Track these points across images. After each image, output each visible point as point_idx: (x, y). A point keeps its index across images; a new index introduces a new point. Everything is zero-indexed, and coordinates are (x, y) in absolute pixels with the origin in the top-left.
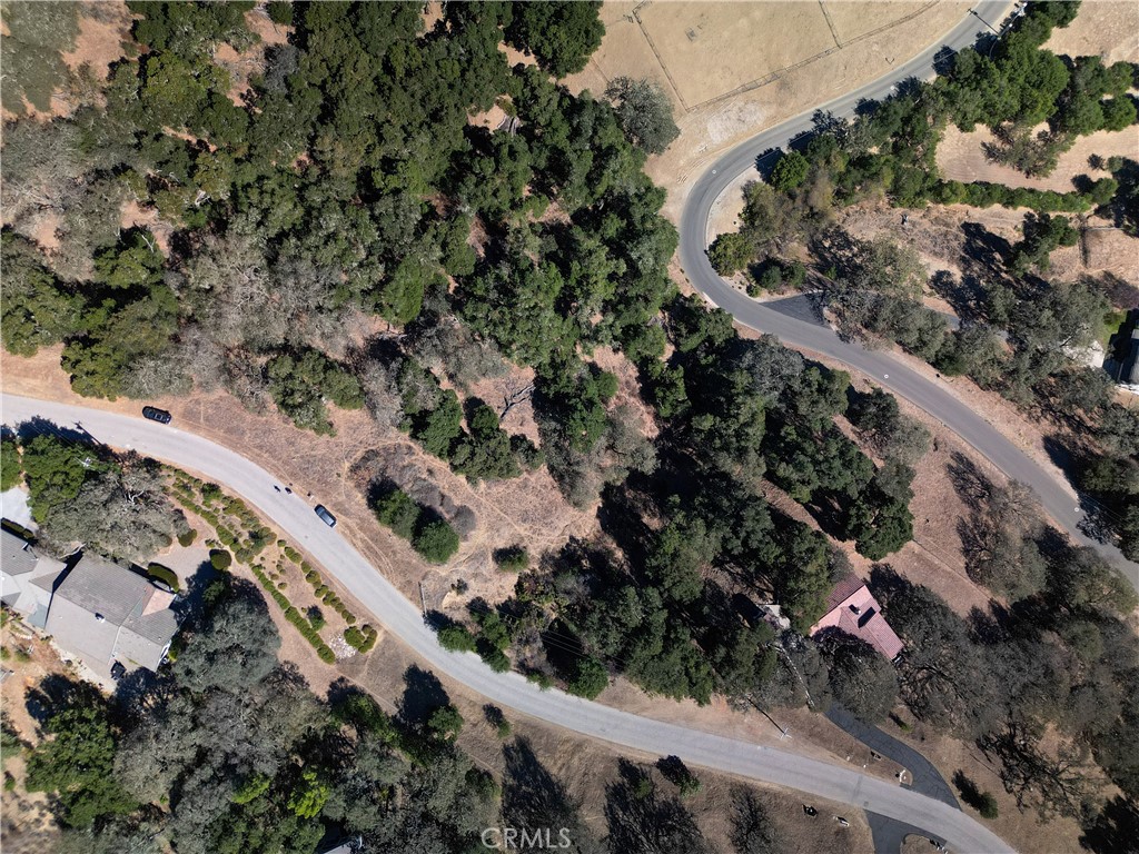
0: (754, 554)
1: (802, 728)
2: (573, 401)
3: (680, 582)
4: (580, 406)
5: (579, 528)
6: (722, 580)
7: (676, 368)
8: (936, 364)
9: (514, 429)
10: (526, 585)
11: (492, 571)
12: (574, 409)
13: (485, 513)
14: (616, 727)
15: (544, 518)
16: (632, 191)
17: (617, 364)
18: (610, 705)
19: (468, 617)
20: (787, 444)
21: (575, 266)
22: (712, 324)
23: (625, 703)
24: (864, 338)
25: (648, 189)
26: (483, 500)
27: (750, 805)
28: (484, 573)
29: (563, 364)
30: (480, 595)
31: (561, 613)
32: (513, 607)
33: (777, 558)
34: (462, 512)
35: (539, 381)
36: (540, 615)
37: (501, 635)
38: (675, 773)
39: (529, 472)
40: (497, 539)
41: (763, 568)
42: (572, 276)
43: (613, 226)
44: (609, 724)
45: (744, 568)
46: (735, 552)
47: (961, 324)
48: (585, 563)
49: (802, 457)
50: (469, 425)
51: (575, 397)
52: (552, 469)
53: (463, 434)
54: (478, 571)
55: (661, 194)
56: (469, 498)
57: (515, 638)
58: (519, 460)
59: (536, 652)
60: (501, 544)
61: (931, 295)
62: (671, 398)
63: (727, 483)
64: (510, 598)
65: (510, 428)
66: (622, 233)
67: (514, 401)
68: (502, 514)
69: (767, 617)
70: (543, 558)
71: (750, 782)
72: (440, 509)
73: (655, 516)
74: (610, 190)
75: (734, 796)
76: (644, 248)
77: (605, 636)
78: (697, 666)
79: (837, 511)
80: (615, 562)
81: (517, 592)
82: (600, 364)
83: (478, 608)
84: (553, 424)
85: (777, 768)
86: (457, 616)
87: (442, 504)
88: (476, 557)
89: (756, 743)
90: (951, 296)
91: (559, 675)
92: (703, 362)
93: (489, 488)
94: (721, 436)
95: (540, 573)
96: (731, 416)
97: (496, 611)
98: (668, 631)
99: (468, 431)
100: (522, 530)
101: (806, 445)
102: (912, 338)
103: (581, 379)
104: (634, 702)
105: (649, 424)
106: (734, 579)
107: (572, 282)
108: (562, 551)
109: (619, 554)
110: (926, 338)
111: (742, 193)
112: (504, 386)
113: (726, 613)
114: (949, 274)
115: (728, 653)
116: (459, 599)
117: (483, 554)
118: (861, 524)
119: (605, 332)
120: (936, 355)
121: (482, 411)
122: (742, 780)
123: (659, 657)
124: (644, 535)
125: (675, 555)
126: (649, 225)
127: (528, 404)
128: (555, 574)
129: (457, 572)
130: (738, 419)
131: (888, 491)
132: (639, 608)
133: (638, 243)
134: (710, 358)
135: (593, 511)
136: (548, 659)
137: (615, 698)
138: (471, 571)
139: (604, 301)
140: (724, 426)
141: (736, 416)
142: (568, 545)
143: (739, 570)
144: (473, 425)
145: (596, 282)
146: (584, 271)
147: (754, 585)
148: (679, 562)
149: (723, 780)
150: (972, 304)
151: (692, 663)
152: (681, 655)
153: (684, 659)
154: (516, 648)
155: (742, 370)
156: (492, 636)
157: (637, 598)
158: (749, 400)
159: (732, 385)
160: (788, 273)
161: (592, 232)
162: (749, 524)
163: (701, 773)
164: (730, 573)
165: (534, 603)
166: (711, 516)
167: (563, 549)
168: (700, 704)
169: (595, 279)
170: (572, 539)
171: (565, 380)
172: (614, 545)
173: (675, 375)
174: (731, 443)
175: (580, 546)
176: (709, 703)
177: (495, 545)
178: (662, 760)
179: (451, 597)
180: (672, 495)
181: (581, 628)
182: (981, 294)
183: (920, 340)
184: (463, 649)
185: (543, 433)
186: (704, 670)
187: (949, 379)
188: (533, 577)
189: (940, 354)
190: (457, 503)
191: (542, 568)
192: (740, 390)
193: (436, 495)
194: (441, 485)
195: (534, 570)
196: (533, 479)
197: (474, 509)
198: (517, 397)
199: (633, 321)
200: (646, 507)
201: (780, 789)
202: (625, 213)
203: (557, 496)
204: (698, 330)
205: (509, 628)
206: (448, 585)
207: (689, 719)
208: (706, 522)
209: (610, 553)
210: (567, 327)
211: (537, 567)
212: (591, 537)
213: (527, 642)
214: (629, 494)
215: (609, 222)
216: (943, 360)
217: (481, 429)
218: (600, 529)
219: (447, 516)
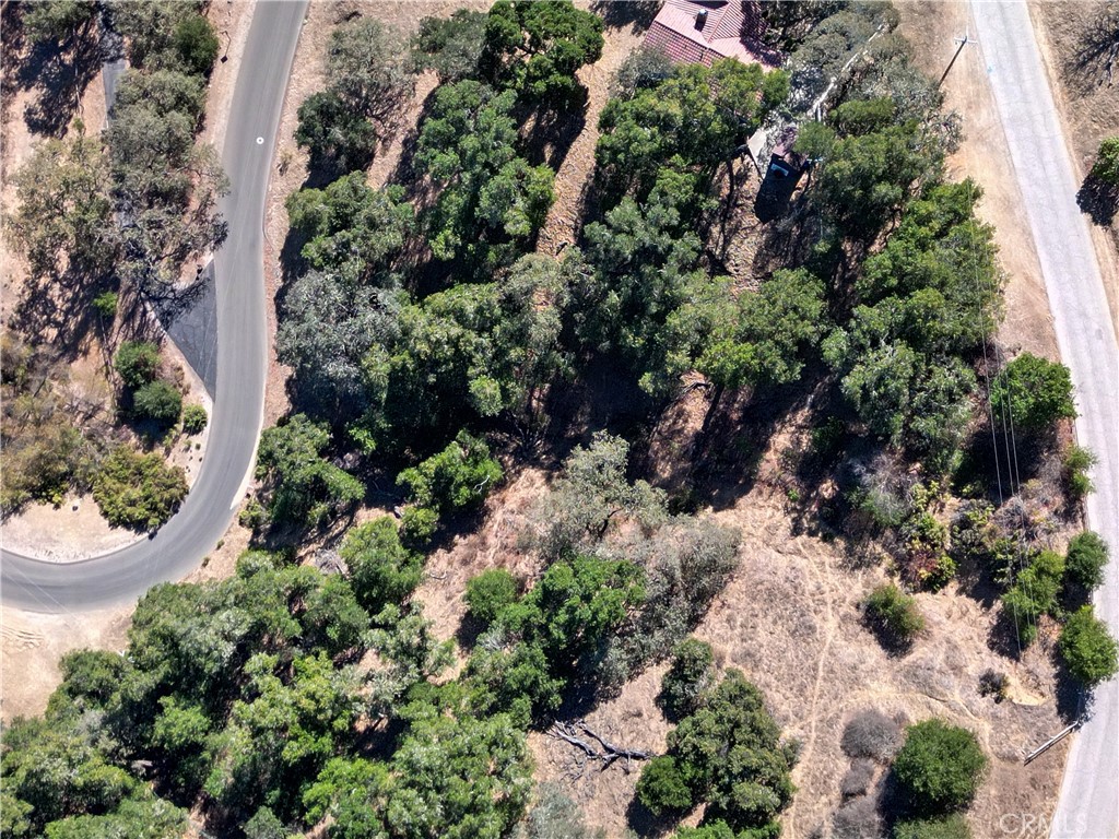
0: (689, 211)
1: (927, 29)
2: (557, 633)
3: (795, 309)
4: (562, 617)
5: (771, 530)
6: (745, 250)
7: (406, 484)
8: (204, 68)
9: (653, 725)
10: (924, 573)
11: (930, 645)
12: (569, 627)
13: (834, 707)
14: (1083, 315)
15: (787, 596)
16: (95, 716)
17: (440, 595)
18: (1054, 339)
19: (1035, 648)
20: (466, 239)
21: (292, 752)
22: (298, 458)
23: (1037, 317)
24: (206, 202)
25: (73, 692)
26: (813, 720)
27: (1091, 58)
28: (942, 657)
29: (495, 686)
30: (983, 646)
31: (942, 490)
32: (975, 579)
33: (678, 170)
34: (857, 745)
35: (542, 719)
36: (965, 524)
37: (1041, 572)
38: (1105, 191)
39: (721, 660)
40: (871, 662)
41: (704, 186)
42: (314, 748)
43: (180, 719)
44: (1086, 329)
45: (709, 224)
46: (697, 243)
47: (112, 60)
48: (827, 489)
49: (484, 202)
50: (688, 812)
51: (548, 634)
52: (694, 621)
53: (713, 814)
54: (945, 668)
55: (74, 663)
56: (823, 747)
57: (1029, 548)
58: (710, 686)
59: (1035, 501)
60: (874, 652)
61: (80, 127)
62: (464, 469)
63: (578, 308)
64: (960, 592)
65: (656, 734)
66: (188, 697)
67: (600, 750)
68: (821, 673)
69: (779, 150)
70: (857, 567)
71: (1054, 74)
72: (872, 791)
73: (680, 414)
74: (111, 757)
75: (1090, 88)
76: (207, 637)
77: (949, 393)
78: (923, 221)
79: (538, 121)
80: (798, 442)
81: (944, 584)
82: (454, 624)
83: (1009, 638)
84: (613, 653)
85: (1009, 39)
86: (1046, 670)
87: (863, 792)
88: (921, 681)
89: (989, 88)
90: (67, 95)
91: (1053, 446)
92: (371, 445)
93: (786, 719)
94: (500, 353)
95: (888, 561)
96: (457, 350)
97: (998, 605)
98: (888, 292)
99: (701, 809)
100: (829, 626)
101: (453, 210)
102: (180, 118)
103: (507, 640)
104: (1028, 304)
105: (523, 493)
106: (735, 231)
107: (326, 742)
108: (827, 538)
109: (781, 440)
110: (170, 99)
111: (14, 519)
112: (580, 784)
113: (800, 220)
114: (30, 112)
115: (879, 180)
116: (1013, 680)
117: (912, 674)
118: (557, 64)
119: (403, 634)
120: (190, 74)
121: (655, 796)
122: (1058, 86)
123: (942, 285)
124: (725, 416)
125: (750, 336)
126: (152, 652)
127: (594, 720)
128: (876, 532)
129: (969, 705)
130: (458, 338)
131: (476, 49)
132: (872, 356)
133: (199, 653)
134: (360, 435)
135: (727, 518)
136: (1034, 475)
137: (1039, 337)
138: (953, 680)
139: (338, 666)
140: (479, 356)
141: (454, 342)
142: (812, 533)
143: (715, 230)
144: (687, 802)
145: (311, 696)
146: (295, 729)
147: (729, 196)
148: (761, 324)
149: (1074, 115)
150: (68, 58)
151: (924, 231)
152: (919, 254)
153: (923, 245)
154: (1044, 538)
155: (364, 371)
156: (1051, 588)
157: (858, 367)
158: (418, 332)
159: (397, 376)
160: (138, 374)
161: (206, 755)
162: (644, 236)
163: (1083, 152)
164: (727, 242)
165: (948, 546)
166: (654, 308)
167: (824, 539)
168: (977, 195)
169: (306, 703)
170: (796, 531)
171: (522, 669)
172: (770, 455)
173: (418, 480)
174: (504, 331)
175: (801, 512)
176: (969, 182)
177: (884, 662)
178: (1095, 221)
179: (1017, 691)
180: (641, 392)
181: (950, 444)
182: (45, 50)
183: (177, 106)
184: (1098, 628)
185: (636, 666)
186: (924, 208)
187: (223, 41)
188: (902, 567)
189: (187, 69)
190: (844, 765)
191: (878, 560)
192: (405, 355)
193: (850, 810)
194: (826, 811)
195: (890, 573)
196: (728, 649)
197: (839, 729)
198: (589, 747)
199: (350, 600)
200: (675, 433)
201: (1040, 25)
202: (144, 710)
203: (735, 591)
204: (318, 479)
205: (1017, 567)
206: (1003, 710)
207: (1008, 205)
208: (666, 312)
209: (787, 454)
210: (418, 710)
211: (880, 571)
212: (778, 499)
213: (1026, 523)
214: (665, 471)
215: (175, 731)
216: (195, 60)
217: (689, 783)
218: (753, 492)
219: (879, 772)
